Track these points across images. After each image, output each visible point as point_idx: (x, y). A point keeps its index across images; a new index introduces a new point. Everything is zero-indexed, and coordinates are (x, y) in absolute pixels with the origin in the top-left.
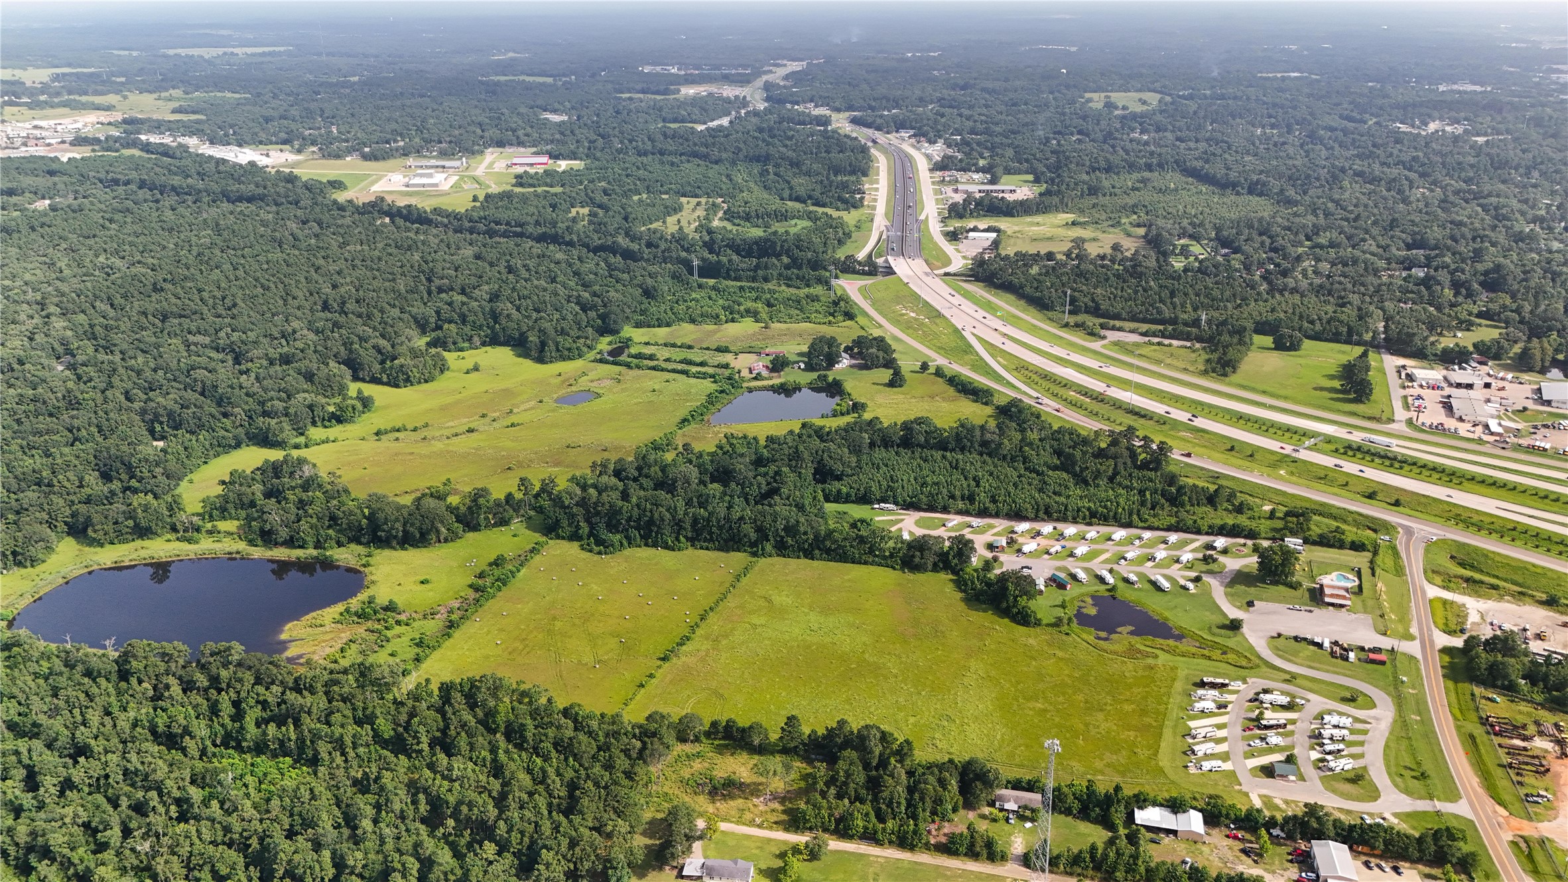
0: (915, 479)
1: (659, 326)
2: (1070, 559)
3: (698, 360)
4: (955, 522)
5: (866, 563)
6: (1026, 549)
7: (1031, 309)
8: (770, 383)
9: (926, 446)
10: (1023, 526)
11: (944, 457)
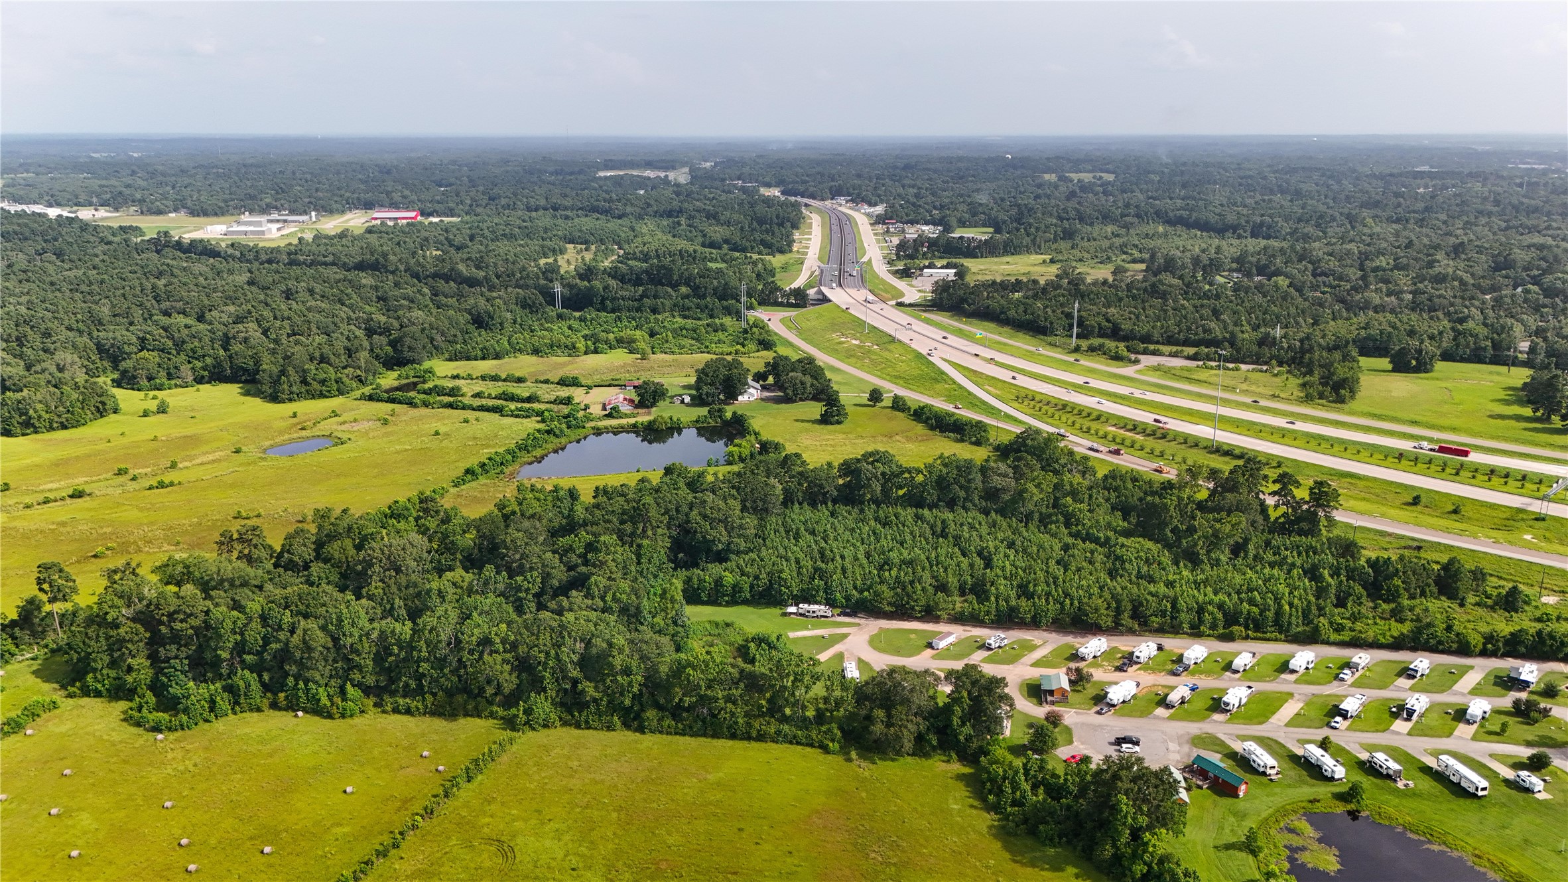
0: (868, 555)
1: (483, 358)
2: (1217, 717)
3: (526, 394)
4: (951, 639)
5: (761, 737)
6: (1116, 694)
7: (1020, 334)
8: (632, 421)
9: (885, 498)
10: (1094, 646)
11: (918, 517)
